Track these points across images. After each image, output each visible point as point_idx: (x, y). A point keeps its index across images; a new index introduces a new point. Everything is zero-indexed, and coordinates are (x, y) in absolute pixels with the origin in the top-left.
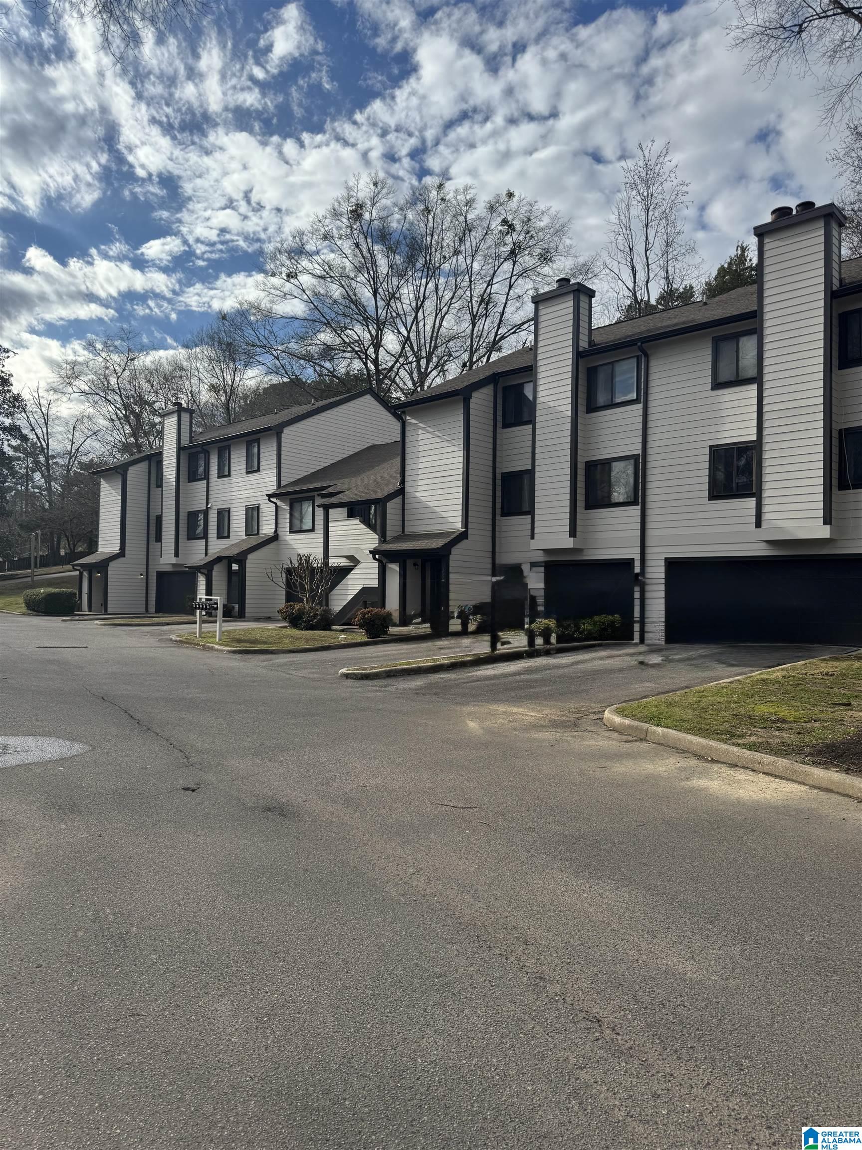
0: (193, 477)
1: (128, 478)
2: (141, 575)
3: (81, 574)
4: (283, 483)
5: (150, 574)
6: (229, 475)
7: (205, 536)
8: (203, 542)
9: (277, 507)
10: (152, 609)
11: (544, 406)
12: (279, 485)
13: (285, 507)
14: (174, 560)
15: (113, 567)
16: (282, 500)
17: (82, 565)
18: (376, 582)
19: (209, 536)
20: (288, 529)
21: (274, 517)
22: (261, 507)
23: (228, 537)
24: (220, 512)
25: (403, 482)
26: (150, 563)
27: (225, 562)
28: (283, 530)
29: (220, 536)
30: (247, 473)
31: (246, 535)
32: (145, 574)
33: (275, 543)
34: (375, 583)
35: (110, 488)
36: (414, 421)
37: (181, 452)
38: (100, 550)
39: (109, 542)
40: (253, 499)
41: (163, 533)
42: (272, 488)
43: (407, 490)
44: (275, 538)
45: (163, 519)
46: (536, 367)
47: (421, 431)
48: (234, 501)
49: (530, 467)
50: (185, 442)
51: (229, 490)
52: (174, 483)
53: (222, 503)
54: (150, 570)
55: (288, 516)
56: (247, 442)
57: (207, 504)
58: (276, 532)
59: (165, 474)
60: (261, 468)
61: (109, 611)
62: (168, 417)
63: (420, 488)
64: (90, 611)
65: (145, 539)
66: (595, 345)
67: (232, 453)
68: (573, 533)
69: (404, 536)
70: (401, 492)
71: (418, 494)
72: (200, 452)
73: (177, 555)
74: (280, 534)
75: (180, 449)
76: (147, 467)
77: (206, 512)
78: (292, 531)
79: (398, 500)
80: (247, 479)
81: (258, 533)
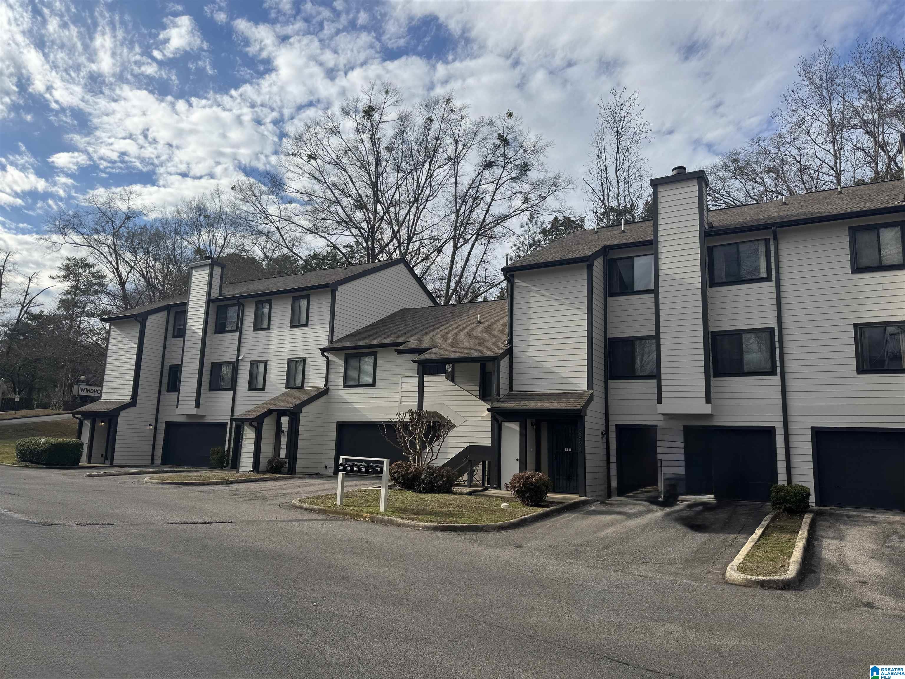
0: (220, 329)
1: (147, 327)
2: (150, 425)
3: (81, 423)
4: (335, 339)
5: (159, 424)
6: (268, 328)
7: (233, 388)
8: (230, 393)
9: (328, 361)
10: (158, 461)
11: (665, 278)
12: (331, 341)
13: (339, 362)
14: (194, 411)
15: (123, 417)
16: (334, 355)
17: (82, 414)
18: (490, 441)
19: (238, 387)
20: (342, 383)
21: (325, 371)
22: (308, 360)
23: (263, 389)
24: (254, 364)
25: (510, 342)
26: (160, 413)
27: (275, 414)
28: (336, 383)
29: (252, 387)
30: (292, 327)
31: (287, 388)
32: (154, 424)
33: (325, 397)
34: (487, 442)
35: (123, 336)
36: (524, 284)
37: (211, 304)
38: (103, 398)
39: (117, 390)
40: (298, 352)
41: (182, 384)
42: (325, 343)
43: (515, 349)
44: (325, 391)
45: (183, 369)
46: (657, 242)
47: (532, 294)
48: (272, 354)
49: (653, 333)
50: (215, 294)
51: (267, 343)
52: (201, 334)
53: (257, 355)
54: (159, 421)
55: (342, 370)
56: (293, 297)
57: (238, 355)
58: (326, 385)
59: (189, 324)
60: (310, 323)
61: (115, 462)
62: (197, 270)
63: (531, 348)
64: (89, 462)
65: (158, 388)
66: (713, 227)
67: (273, 307)
68: (708, 400)
69: (512, 395)
70: (510, 352)
71: (528, 354)
72: (233, 305)
73: (197, 405)
74: (330, 388)
75: (210, 301)
76: (166, 317)
77: (235, 366)
78: (346, 385)
79: (506, 359)
80: (292, 333)
81: (303, 386)
